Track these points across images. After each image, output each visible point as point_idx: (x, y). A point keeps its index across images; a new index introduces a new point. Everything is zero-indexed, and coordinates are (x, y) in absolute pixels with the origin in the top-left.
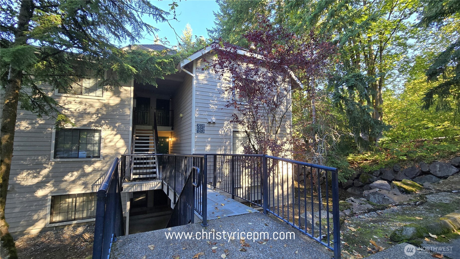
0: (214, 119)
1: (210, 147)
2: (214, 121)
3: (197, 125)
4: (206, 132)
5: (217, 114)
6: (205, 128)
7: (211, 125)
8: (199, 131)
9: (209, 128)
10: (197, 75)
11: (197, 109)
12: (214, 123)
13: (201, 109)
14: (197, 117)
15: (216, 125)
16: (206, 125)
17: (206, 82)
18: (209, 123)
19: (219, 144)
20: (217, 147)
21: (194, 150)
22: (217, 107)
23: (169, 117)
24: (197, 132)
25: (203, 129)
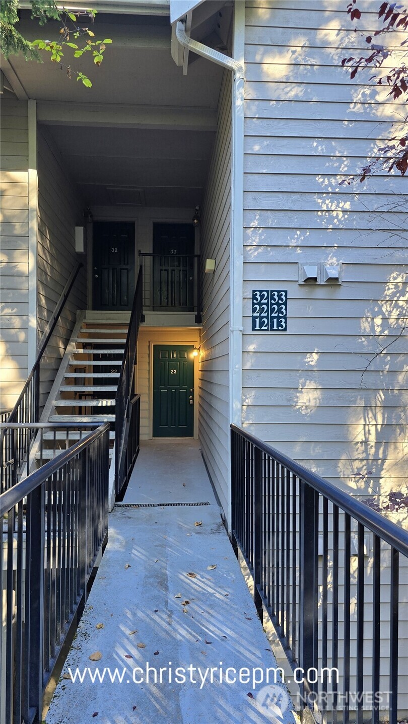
0: (333, 266)
1: (317, 394)
2: (333, 273)
3: (254, 298)
4: (293, 326)
5: (347, 239)
6: (292, 309)
7: (320, 293)
8: (261, 324)
9: (310, 309)
10: (258, 58)
11: (255, 224)
12: (333, 282)
13: (272, 220)
14: (252, 259)
15: (343, 292)
16: (294, 292)
17: (295, 92)
18: (311, 282)
19: (354, 380)
20: (352, 393)
21: (235, 405)
22: (347, 206)
23: (193, 279)
24: (254, 328)
25: (280, 311)
